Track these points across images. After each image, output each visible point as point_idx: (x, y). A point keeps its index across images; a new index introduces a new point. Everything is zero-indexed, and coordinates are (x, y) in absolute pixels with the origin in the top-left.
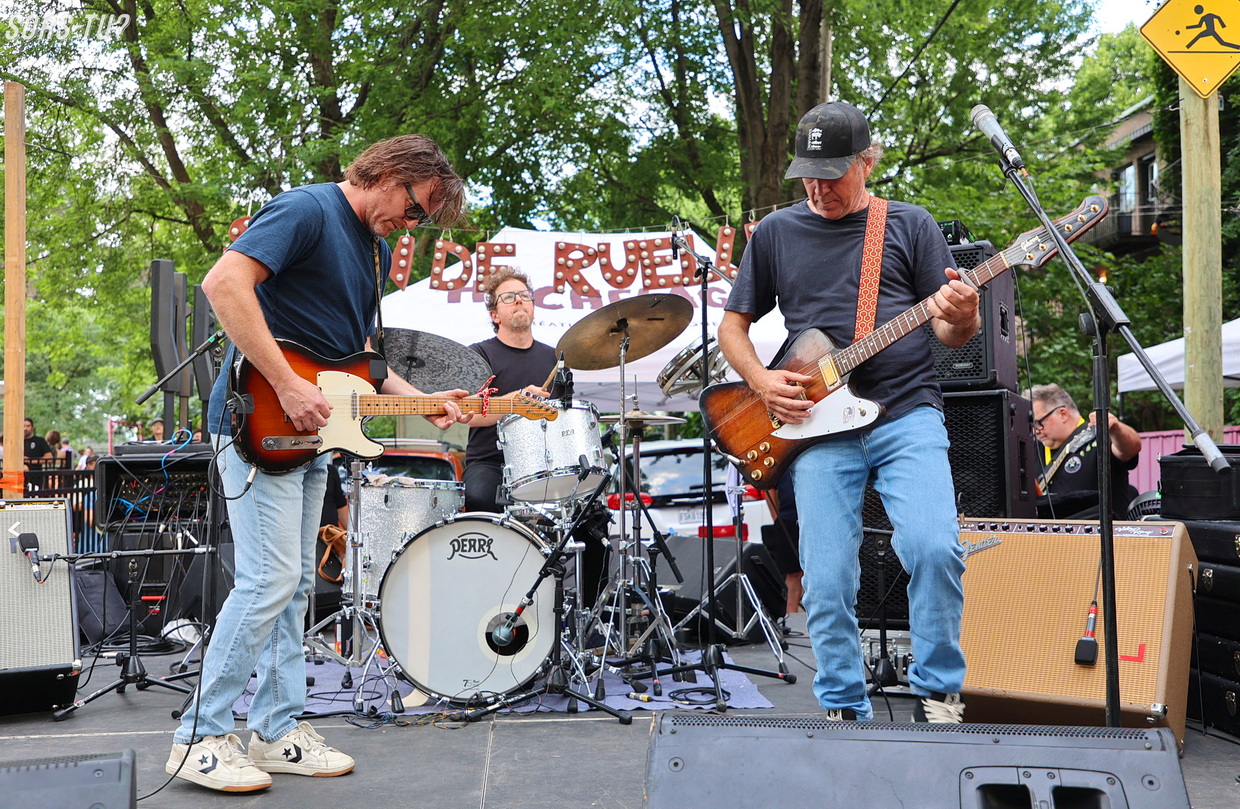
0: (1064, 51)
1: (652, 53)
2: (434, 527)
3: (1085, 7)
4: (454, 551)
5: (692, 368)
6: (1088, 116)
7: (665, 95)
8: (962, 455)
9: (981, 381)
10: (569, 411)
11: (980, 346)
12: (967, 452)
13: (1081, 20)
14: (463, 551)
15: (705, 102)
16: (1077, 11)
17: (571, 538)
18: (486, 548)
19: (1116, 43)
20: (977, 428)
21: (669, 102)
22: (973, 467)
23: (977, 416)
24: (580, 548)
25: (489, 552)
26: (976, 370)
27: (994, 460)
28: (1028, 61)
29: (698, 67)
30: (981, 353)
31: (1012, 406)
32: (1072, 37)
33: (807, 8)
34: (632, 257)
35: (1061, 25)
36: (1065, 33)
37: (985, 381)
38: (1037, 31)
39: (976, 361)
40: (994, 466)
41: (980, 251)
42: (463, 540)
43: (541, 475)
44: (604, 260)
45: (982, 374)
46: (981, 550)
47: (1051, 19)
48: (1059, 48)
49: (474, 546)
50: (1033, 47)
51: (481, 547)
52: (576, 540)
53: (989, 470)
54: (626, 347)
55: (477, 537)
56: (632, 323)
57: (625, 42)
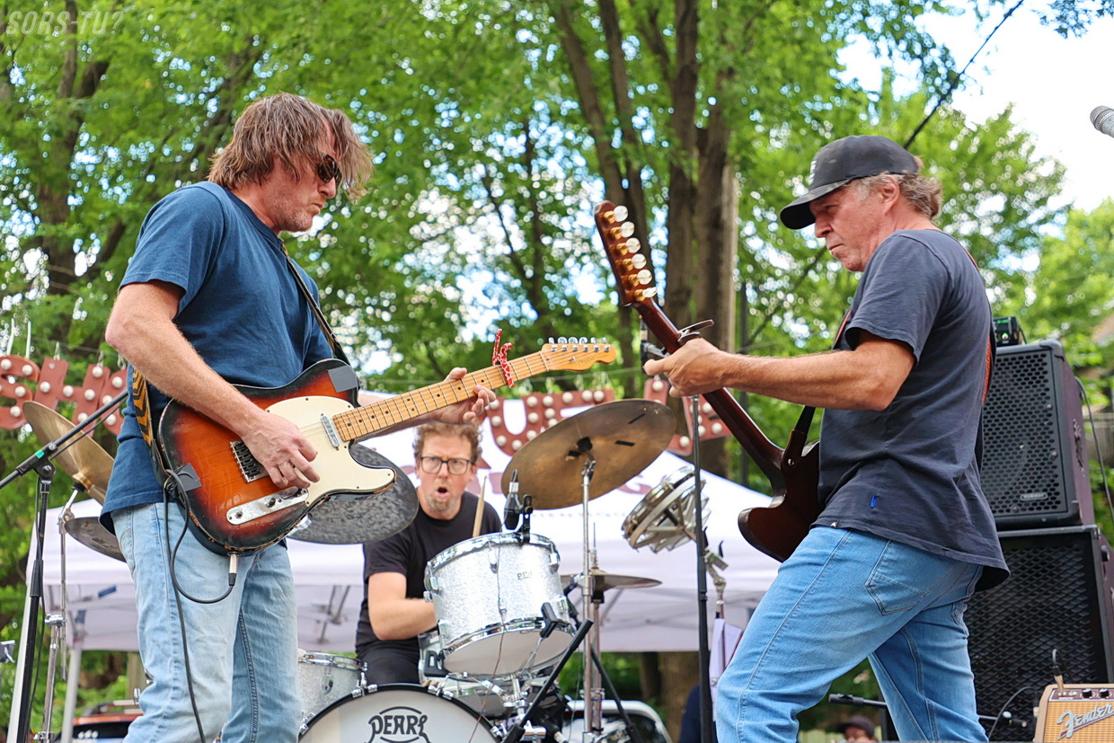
0: (1032, 219)
1: (497, 210)
2: (349, 698)
3: (1057, 164)
4: (375, 732)
5: (666, 513)
6: (1070, 300)
7: (514, 263)
8: (1041, 614)
9: (1059, 516)
10: (526, 548)
11: (1056, 471)
12: (1048, 609)
13: (1053, 180)
14: (386, 732)
15: (566, 276)
16: (1046, 170)
17: (529, 722)
18: (417, 729)
19: (1090, 220)
20: (1058, 577)
21: (520, 273)
22: (1050, 633)
23: (1057, 561)
24: (539, 735)
25: (422, 734)
26: (1052, 502)
27: (1085, 618)
28: (986, 231)
29: (552, 231)
30: (1057, 480)
31: (1104, 547)
32: (1042, 202)
33: (708, 150)
34: (534, 417)
35: (1028, 186)
36: (1032, 197)
37: (1065, 515)
38: (995, 193)
39: (1052, 489)
40: (1086, 627)
41: (1048, 353)
42: (387, 718)
43: (492, 629)
44: (497, 420)
45: (1061, 507)
46: (1091, 723)
47: (1014, 178)
48: (1025, 215)
49: (401, 726)
50: (990, 215)
51: (411, 727)
52: (534, 724)
53: (1078, 632)
54: (590, 476)
55: (405, 713)
56: (598, 443)
57: (461, 199)
